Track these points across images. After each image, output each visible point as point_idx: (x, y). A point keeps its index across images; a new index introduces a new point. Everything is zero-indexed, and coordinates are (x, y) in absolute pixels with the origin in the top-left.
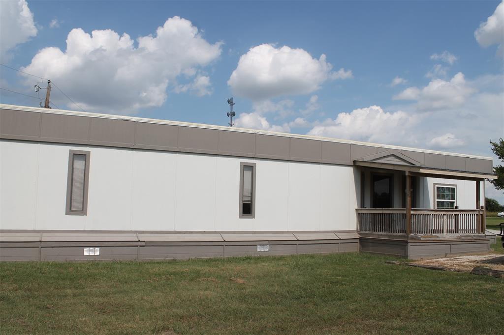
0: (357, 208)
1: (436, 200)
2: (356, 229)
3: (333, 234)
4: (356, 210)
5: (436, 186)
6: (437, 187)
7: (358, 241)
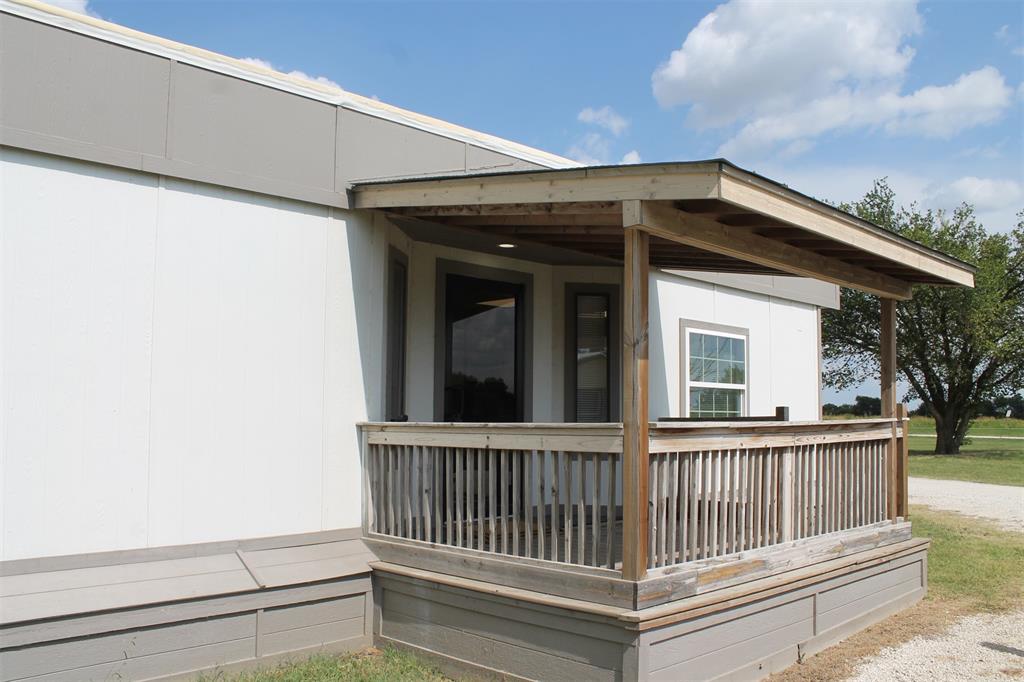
0: (364, 419)
1: (689, 384)
2: (357, 523)
3: (228, 561)
4: (360, 428)
5: (689, 330)
6: (691, 334)
7: (366, 584)
